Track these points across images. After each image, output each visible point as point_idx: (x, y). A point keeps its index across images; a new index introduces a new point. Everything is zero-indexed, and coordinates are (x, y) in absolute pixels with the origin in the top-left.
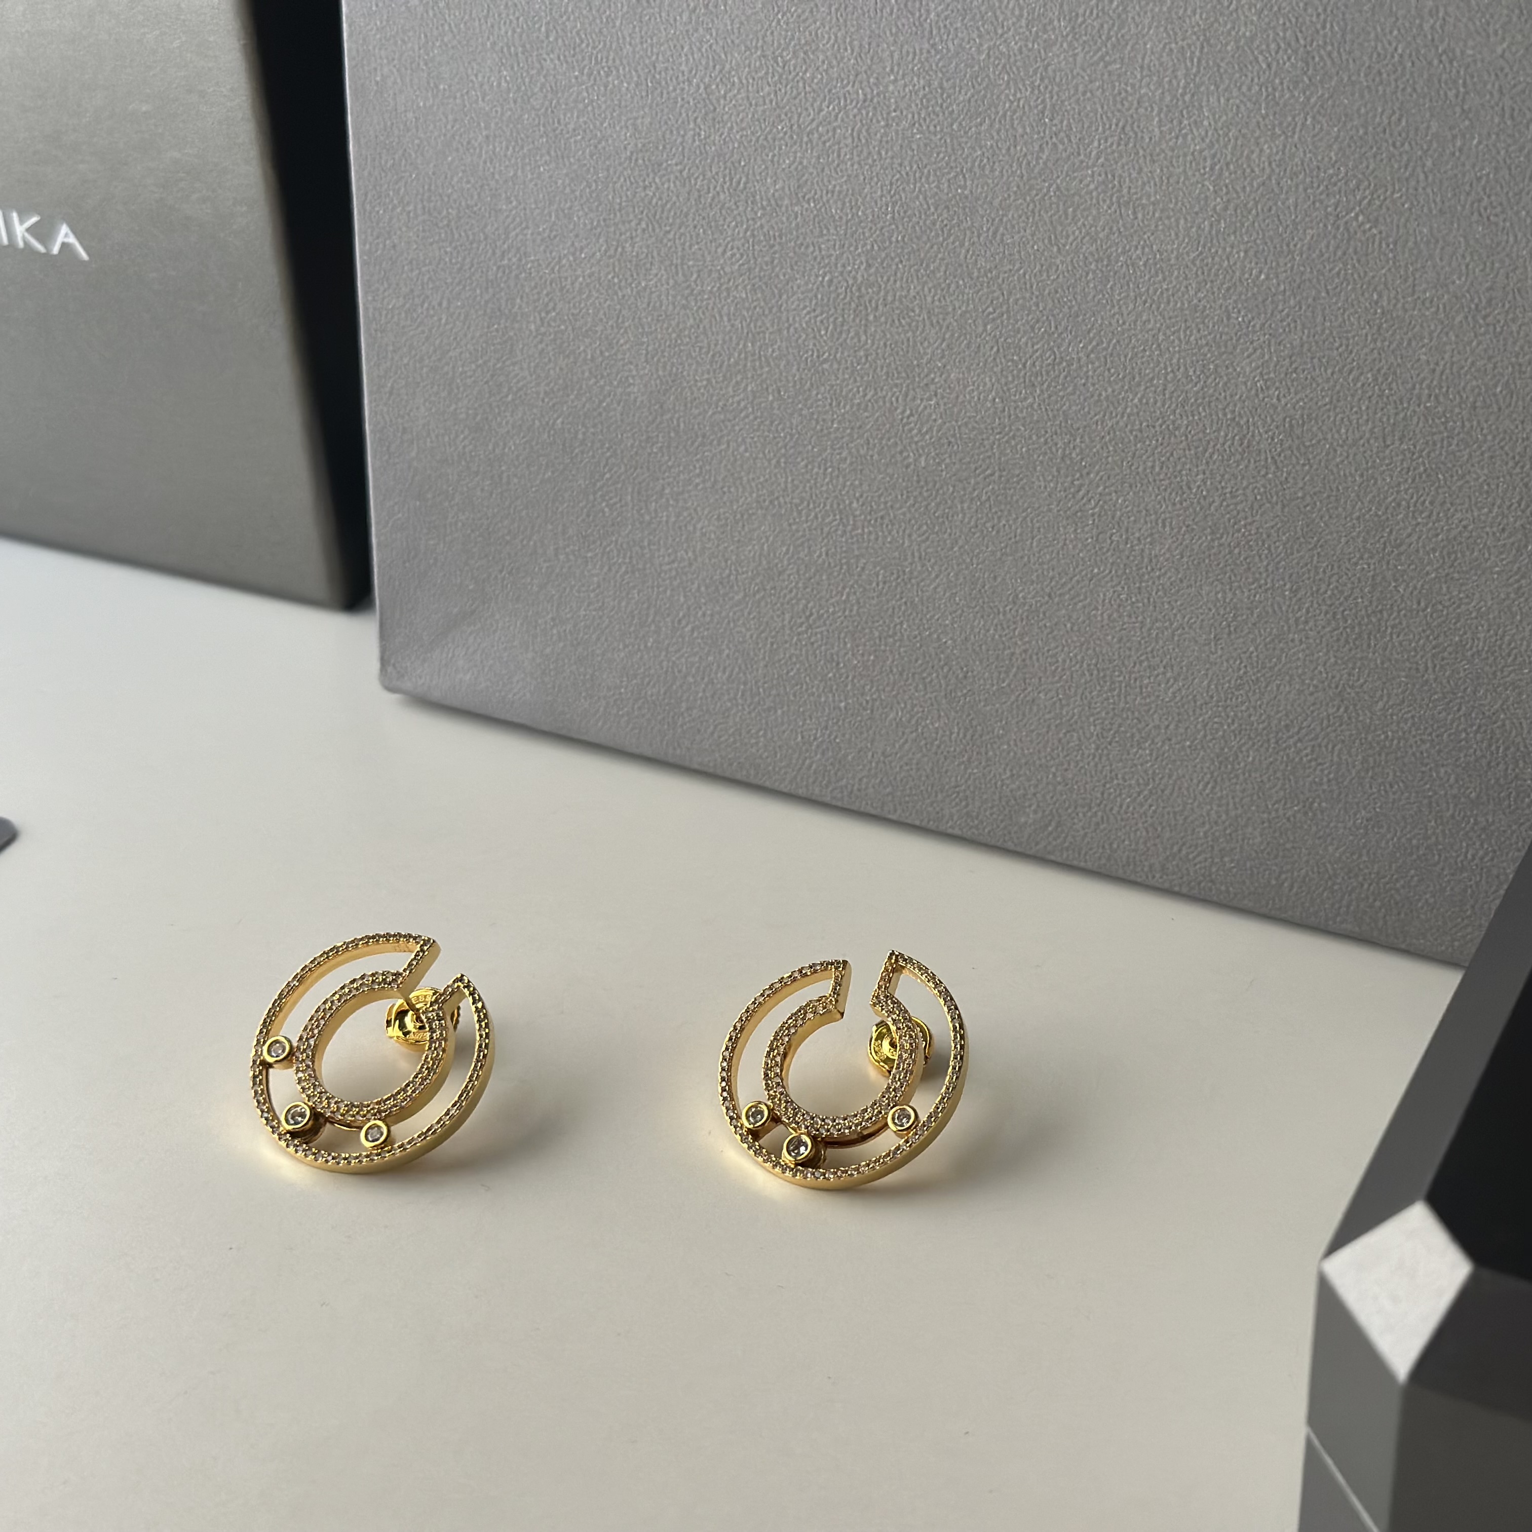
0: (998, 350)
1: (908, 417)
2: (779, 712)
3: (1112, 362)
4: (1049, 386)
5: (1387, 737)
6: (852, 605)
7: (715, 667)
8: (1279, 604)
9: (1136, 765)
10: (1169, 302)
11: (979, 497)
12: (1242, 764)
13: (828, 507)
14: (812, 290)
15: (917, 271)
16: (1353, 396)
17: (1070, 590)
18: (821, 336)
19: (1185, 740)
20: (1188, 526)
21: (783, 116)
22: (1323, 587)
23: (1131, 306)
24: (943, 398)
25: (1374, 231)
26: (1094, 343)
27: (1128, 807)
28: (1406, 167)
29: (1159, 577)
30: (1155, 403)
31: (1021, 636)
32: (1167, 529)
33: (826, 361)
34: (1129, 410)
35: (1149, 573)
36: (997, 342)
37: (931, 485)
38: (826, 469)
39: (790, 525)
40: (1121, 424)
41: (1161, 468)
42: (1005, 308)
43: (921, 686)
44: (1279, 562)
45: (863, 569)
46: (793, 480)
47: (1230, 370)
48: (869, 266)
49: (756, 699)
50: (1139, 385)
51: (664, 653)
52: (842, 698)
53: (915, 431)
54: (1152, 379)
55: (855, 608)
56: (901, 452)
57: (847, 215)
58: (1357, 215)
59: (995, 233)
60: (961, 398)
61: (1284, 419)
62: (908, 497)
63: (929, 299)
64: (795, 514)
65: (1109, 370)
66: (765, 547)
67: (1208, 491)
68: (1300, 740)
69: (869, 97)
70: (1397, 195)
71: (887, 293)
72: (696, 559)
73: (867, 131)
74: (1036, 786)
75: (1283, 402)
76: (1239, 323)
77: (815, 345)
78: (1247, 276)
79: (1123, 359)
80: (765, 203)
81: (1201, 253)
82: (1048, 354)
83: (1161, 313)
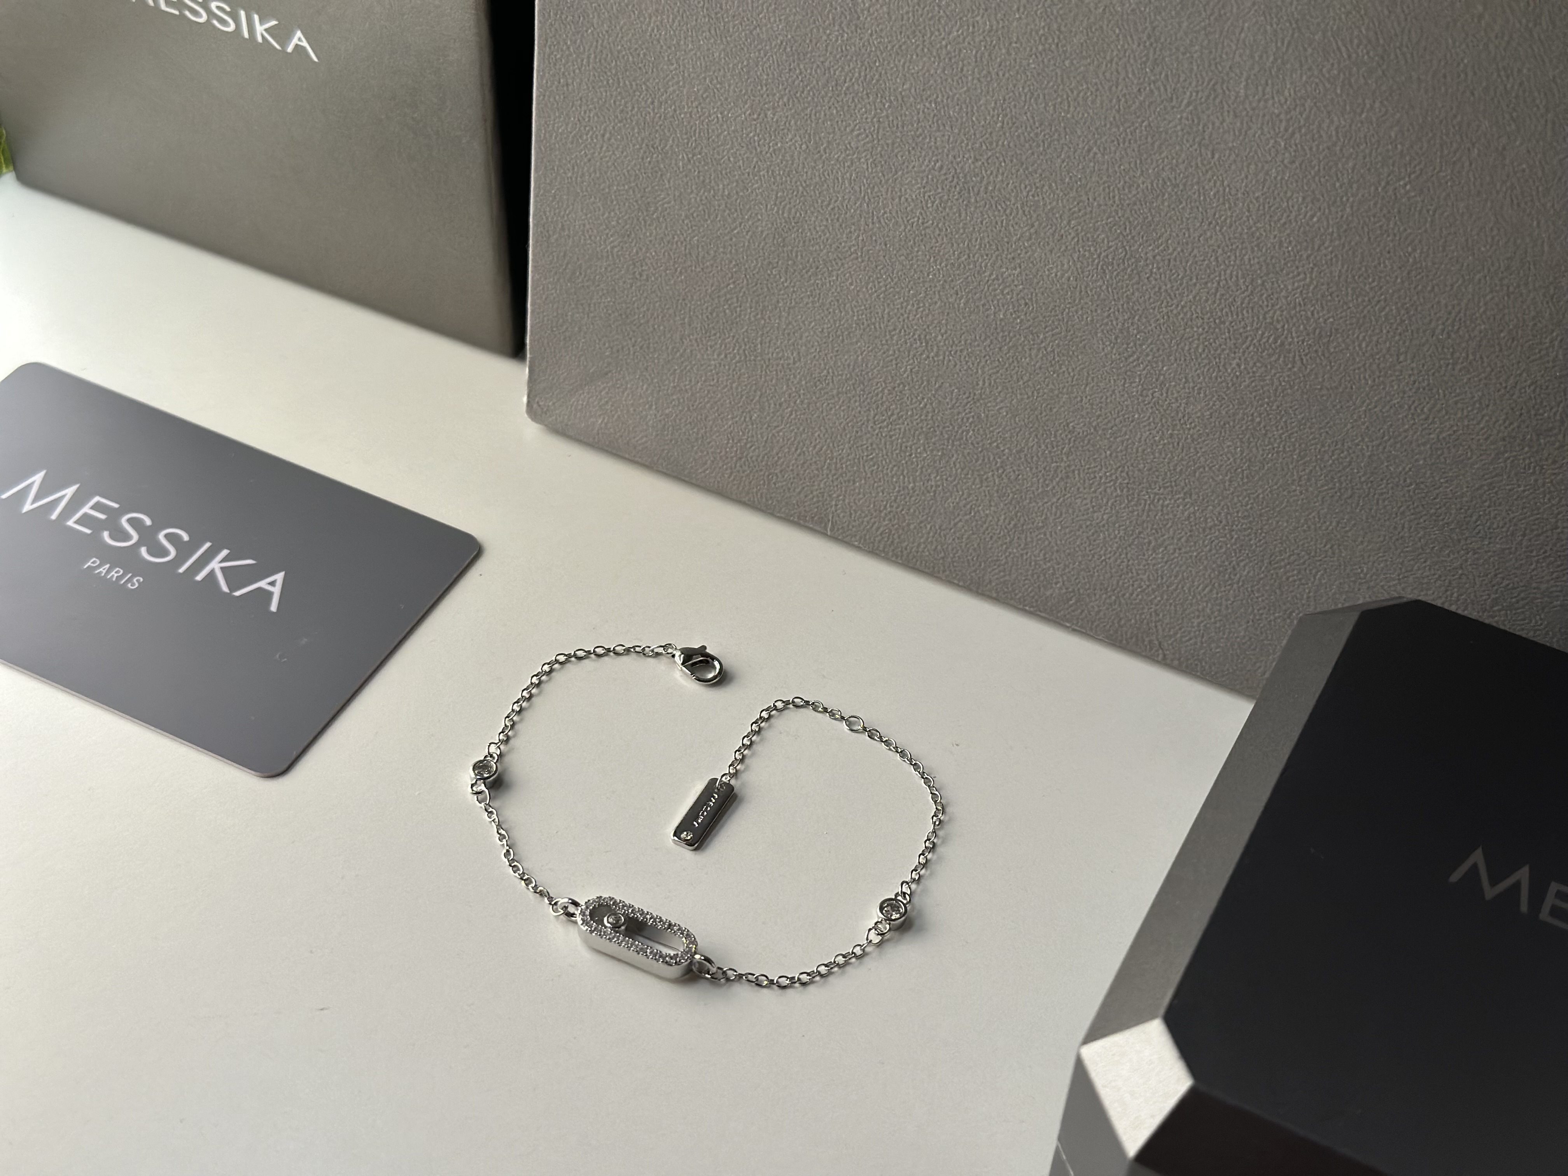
0: (1078, 241)
1: (993, 281)
2: (858, 484)
4: (1117, 275)
6: (928, 412)
7: (808, 442)
11: (1046, 348)
13: (916, 336)
14: (925, 171)
16: (1377, 320)
17: (1113, 427)
18: (928, 208)
20: (1219, 396)
21: (917, 33)
22: (1326, 457)
23: (1198, 224)
24: (1025, 270)
25: (1417, 198)
26: (1161, 248)
27: (1138, 595)
28: (1455, 153)
29: (1189, 429)
30: (1207, 301)
31: (1068, 455)
32: (1202, 395)
33: (928, 227)
34: (1182, 303)
39: (882, 345)
42: (1088, 210)
43: (977, 480)
44: (1292, 434)
47: (1275, 286)
49: (840, 472)
52: (911, 480)
54: (1206, 283)
55: (930, 415)
56: (984, 305)
57: (962, 118)
58: (1406, 185)
60: (1040, 272)
61: (1315, 329)
62: (985, 339)
64: (888, 337)
66: (860, 357)
67: (1241, 373)
69: (994, 27)
70: (1442, 174)
71: (988, 184)
72: (799, 360)
73: (990, 55)
74: (1064, 569)
75: (1316, 316)
76: (1289, 252)
77: (921, 213)
78: (1301, 217)
81: (1265, 193)
82: (1120, 250)
83: (1222, 234)
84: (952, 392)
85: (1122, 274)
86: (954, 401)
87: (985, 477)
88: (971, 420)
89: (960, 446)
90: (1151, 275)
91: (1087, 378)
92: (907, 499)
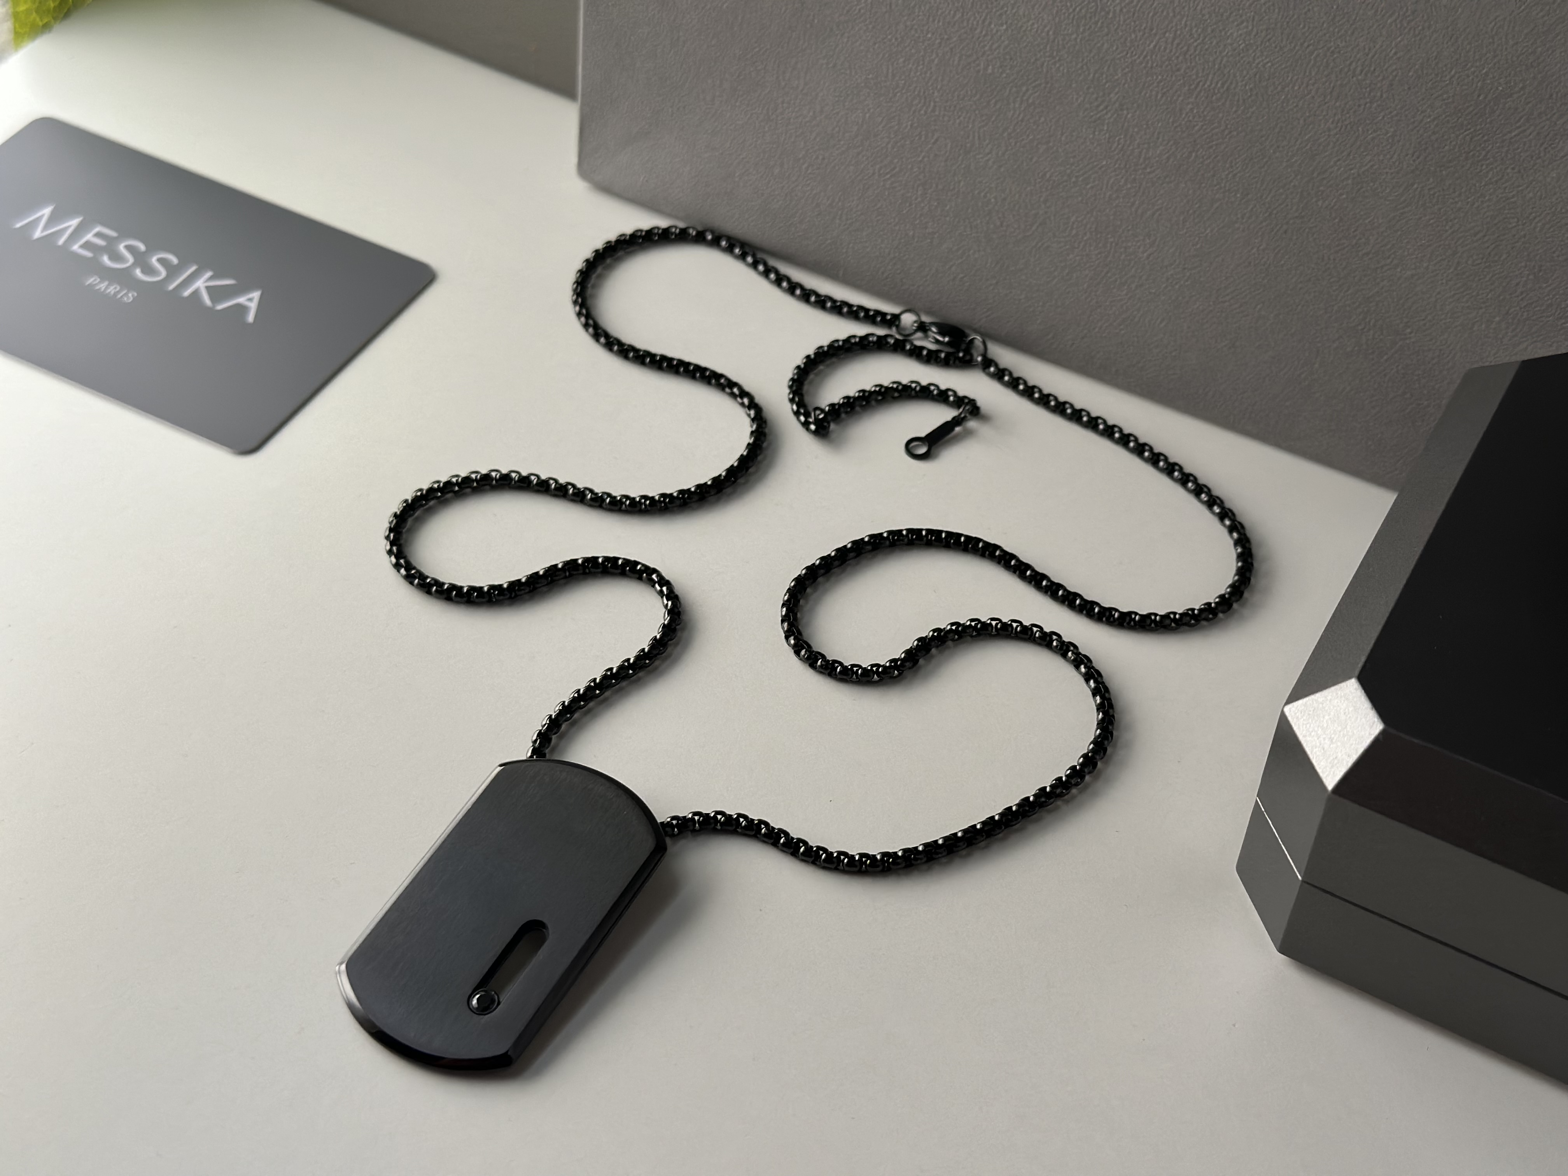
53: (987, 48)
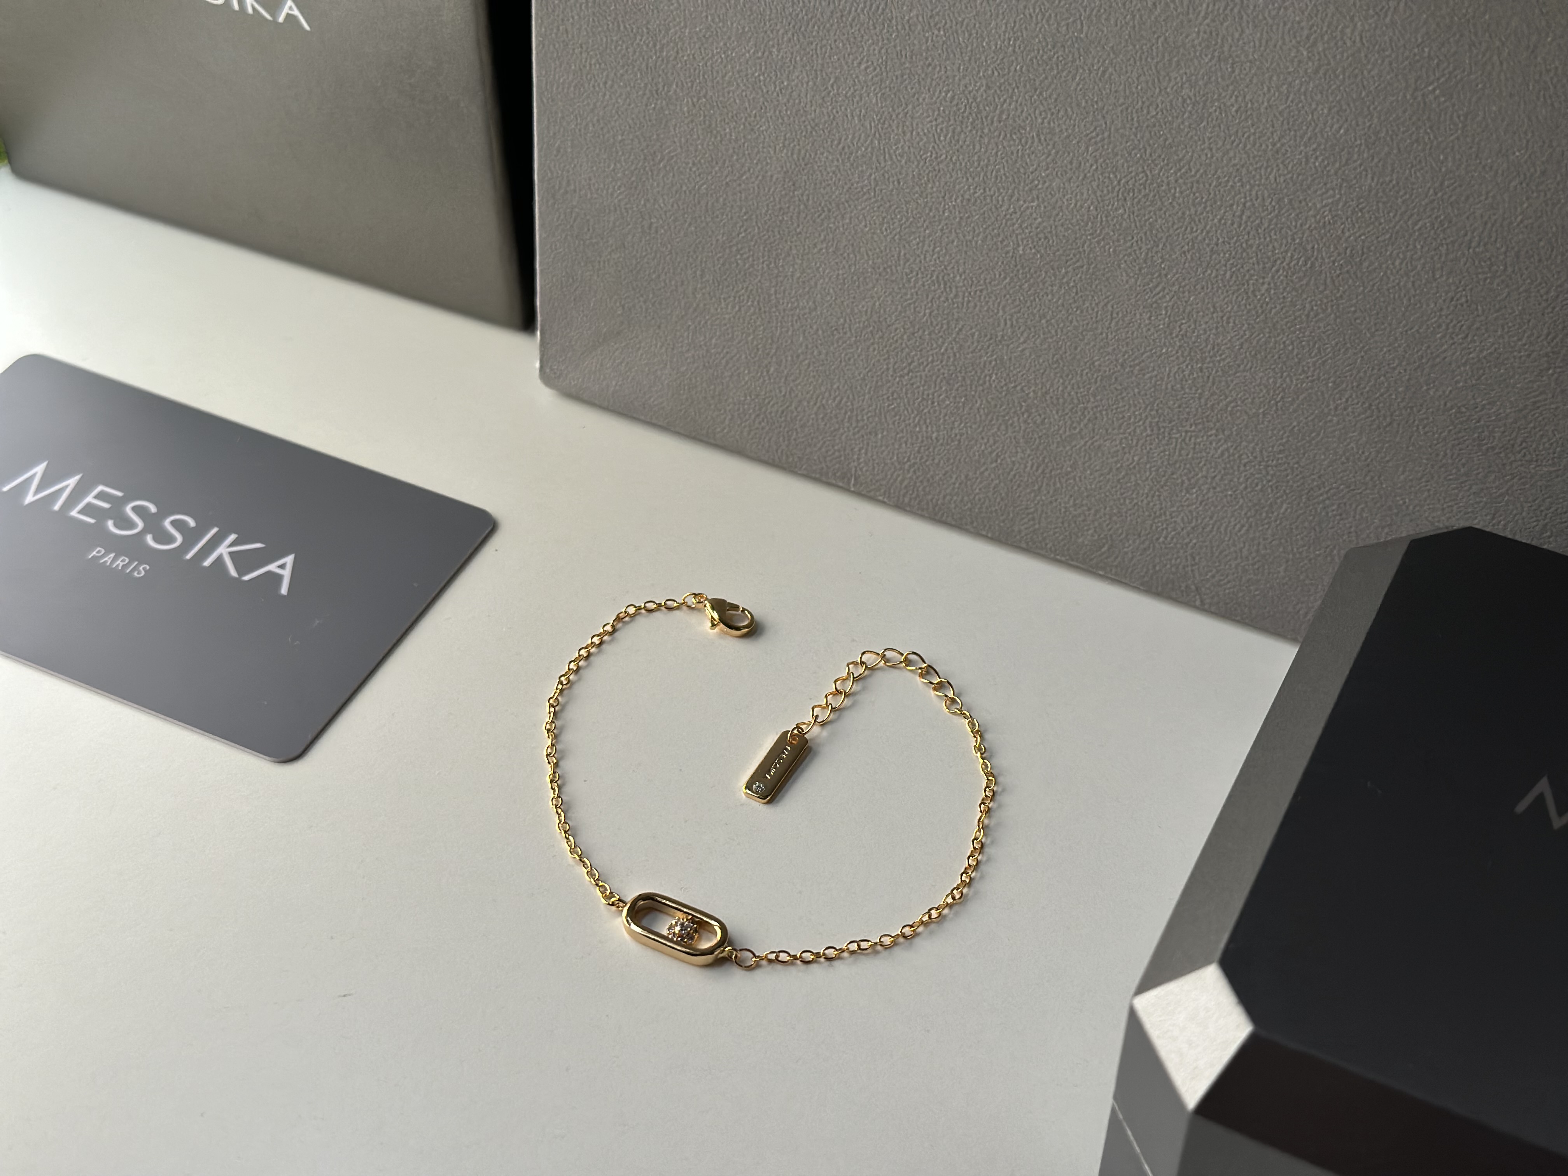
0: (1097, 168)
1: (1011, 215)
2: (880, 436)
3: (1198, 188)
4: (1139, 202)
5: (1405, 503)
6: (949, 357)
7: (827, 394)
8: (1322, 393)
9: (1182, 506)
10: (1254, 145)
11: (1068, 283)
12: (1276, 514)
13: (934, 278)
14: (936, 102)
15: (1031, 97)
16: (1411, 235)
17: (1140, 363)
19: (1227, 490)
20: (1249, 324)
22: (1363, 383)
23: (1220, 143)
24: (1044, 201)
25: (1448, 104)
26: (1183, 170)
27: (1172, 539)
28: (1484, 53)
29: (1219, 361)
30: (1232, 224)
31: (1095, 395)
33: (942, 162)
34: (1207, 228)
35: (1211, 357)
36: (1096, 162)
37: (1027, 269)
38: (935, 248)
40: (1199, 238)
41: (1231, 277)
42: (1106, 134)
43: (1003, 427)
44: (1326, 361)
45: (960, 330)
46: (905, 254)
47: (1303, 203)
48: (988, 87)
49: (861, 424)
50: (1220, 208)
51: (783, 380)
52: (934, 429)
53: (1016, 226)
54: (1232, 205)
55: (952, 360)
56: (1002, 241)
57: (973, 44)
58: (1435, 90)
59: (1104, 72)
60: (1059, 203)
61: (1346, 249)
62: (1005, 278)
63: (1040, 120)
64: (905, 280)
65: (1194, 194)
66: (877, 304)
67: (1271, 299)
68: (1328, 498)
70: (1472, 77)
71: (1002, 112)
72: (815, 309)
74: (1095, 515)
75: (1347, 234)
76: (1316, 167)
77: (933, 147)
78: (1327, 130)
79: (1207, 186)
80: (900, 27)
81: (1289, 107)
82: (1141, 176)
83: (1246, 153)
84: (973, 335)
85: (1143, 200)
86: (975, 344)
87: (1011, 422)
88: (994, 363)
89: (983, 391)
90: (1173, 200)
91: (1112, 313)
92: (931, 450)
